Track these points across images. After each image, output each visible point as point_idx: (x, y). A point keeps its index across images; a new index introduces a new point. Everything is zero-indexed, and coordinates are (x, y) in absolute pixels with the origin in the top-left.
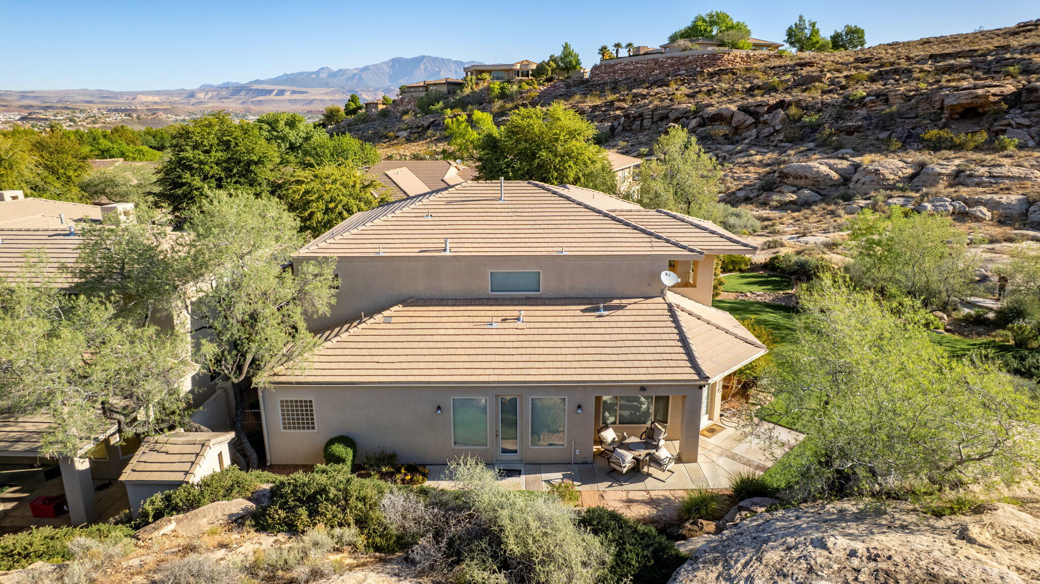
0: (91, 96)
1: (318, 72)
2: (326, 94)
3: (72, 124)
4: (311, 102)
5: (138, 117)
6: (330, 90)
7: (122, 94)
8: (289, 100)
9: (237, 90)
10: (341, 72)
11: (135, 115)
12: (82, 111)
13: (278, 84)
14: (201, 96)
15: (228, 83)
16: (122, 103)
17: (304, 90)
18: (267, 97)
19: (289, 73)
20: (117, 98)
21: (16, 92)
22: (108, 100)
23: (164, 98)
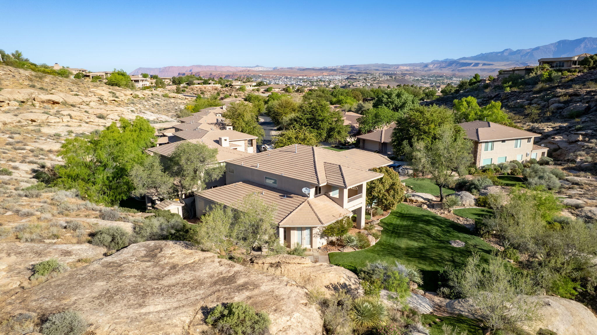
0: (379, 67)
1: (503, 52)
2: (505, 65)
3: (365, 81)
4: (494, 70)
5: (395, 78)
6: (508, 63)
7: (392, 65)
8: (481, 69)
9: (450, 63)
10: (519, 52)
11: (394, 77)
12: (372, 75)
13: (475, 60)
14: (431, 66)
15: (447, 59)
16: (390, 71)
17: (491, 63)
18: (468, 67)
19: (484, 53)
20: (389, 68)
21: (349, 66)
22: (385, 69)
23: (412, 68)
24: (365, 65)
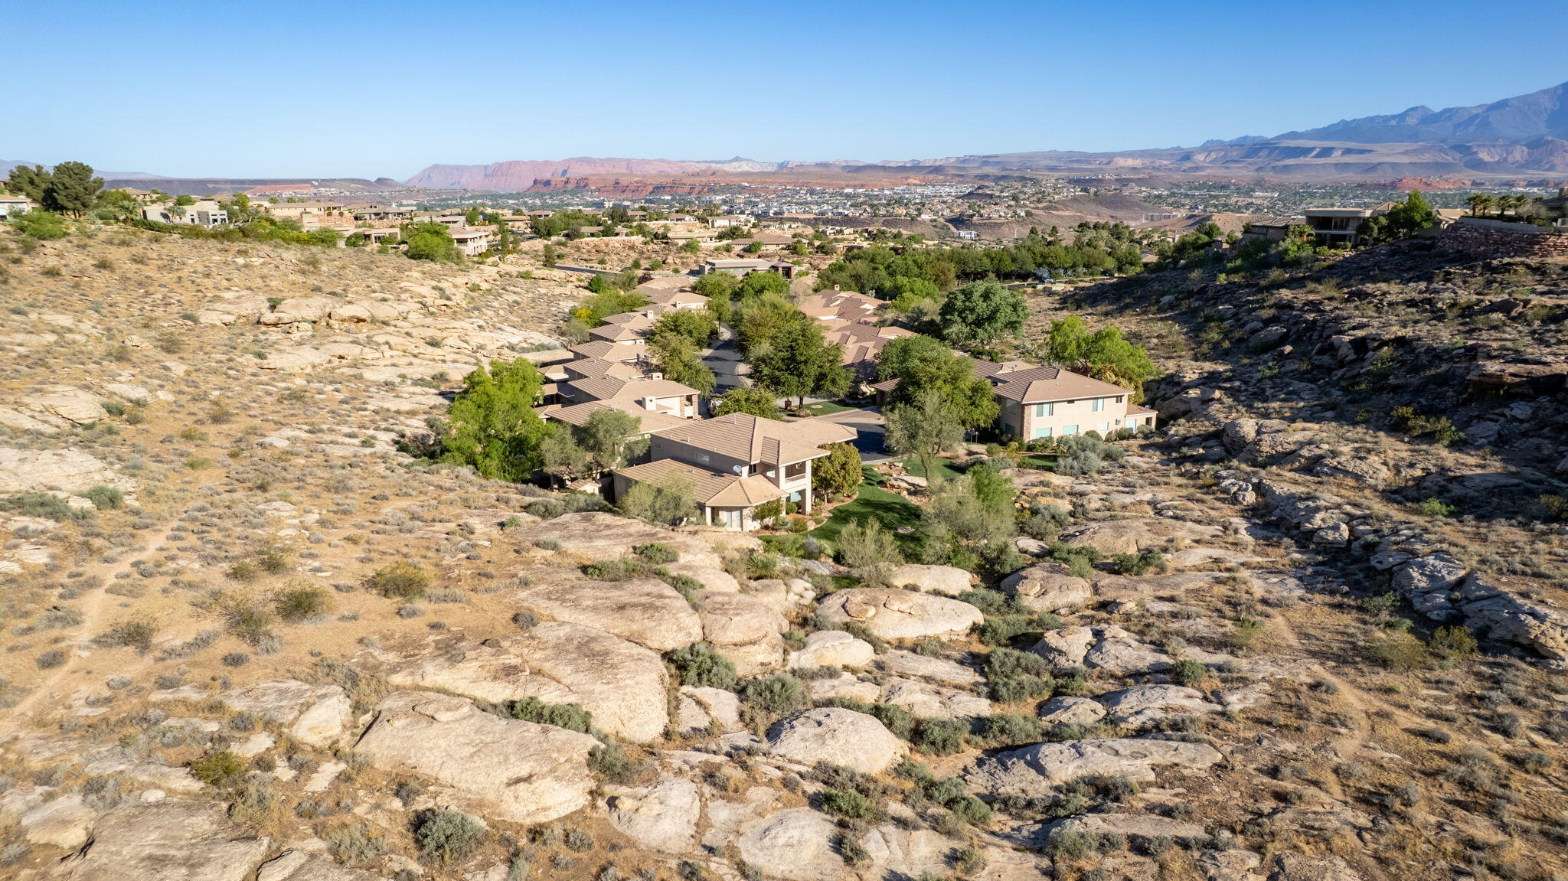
0: (1060, 159)
1: (1402, 117)
3: (1013, 203)
4: (1374, 167)
5: (1096, 194)
6: (1415, 146)
7: (1095, 156)
8: (1336, 165)
9: (1253, 148)
10: (1448, 113)
11: (1093, 190)
12: (1035, 183)
13: (1322, 138)
14: (1200, 158)
15: (1246, 138)
16: (1088, 171)
17: (1367, 146)
18: (1301, 160)
19: (1349, 118)
20: (1089, 163)
21: (979, 157)
22: (1076, 165)
23: (1147, 161)
24: (1021, 156)
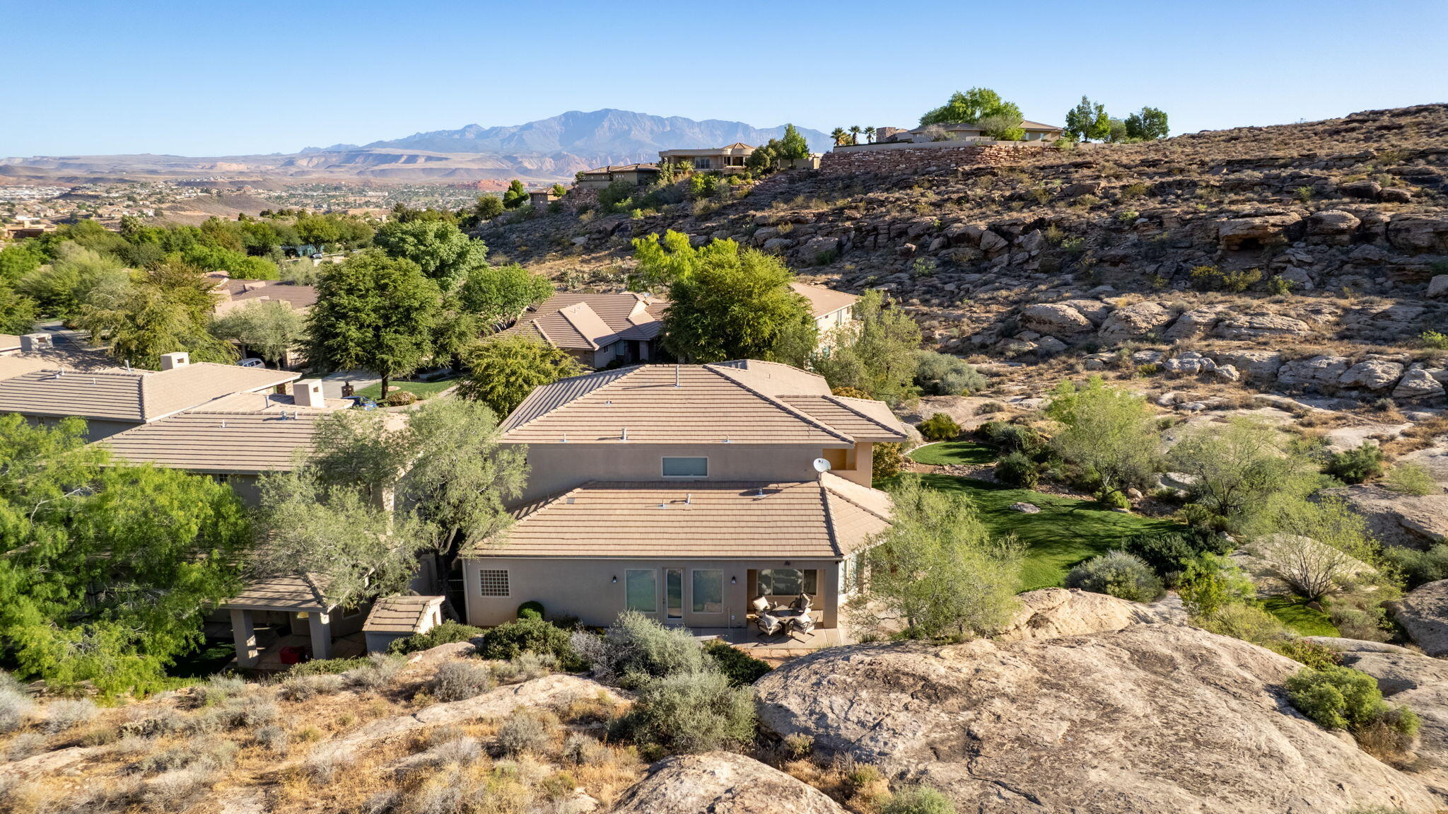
0: (155, 163)
1: (462, 132)
2: (473, 161)
3: (131, 203)
4: (453, 172)
5: (219, 194)
6: (478, 156)
7: (196, 160)
8: (422, 170)
9: (351, 155)
10: (495, 131)
11: (214, 191)
12: (143, 185)
13: (406, 147)
14: (303, 163)
15: (340, 145)
16: (196, 173)
17: (444, 155)
18: (393, 166)
19: (423, 132)
20: (189, 166)
21: (53, 159)
22: (177, 169)
23: (252, 166)
24: (107, 158)
